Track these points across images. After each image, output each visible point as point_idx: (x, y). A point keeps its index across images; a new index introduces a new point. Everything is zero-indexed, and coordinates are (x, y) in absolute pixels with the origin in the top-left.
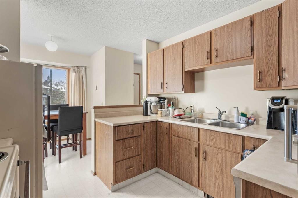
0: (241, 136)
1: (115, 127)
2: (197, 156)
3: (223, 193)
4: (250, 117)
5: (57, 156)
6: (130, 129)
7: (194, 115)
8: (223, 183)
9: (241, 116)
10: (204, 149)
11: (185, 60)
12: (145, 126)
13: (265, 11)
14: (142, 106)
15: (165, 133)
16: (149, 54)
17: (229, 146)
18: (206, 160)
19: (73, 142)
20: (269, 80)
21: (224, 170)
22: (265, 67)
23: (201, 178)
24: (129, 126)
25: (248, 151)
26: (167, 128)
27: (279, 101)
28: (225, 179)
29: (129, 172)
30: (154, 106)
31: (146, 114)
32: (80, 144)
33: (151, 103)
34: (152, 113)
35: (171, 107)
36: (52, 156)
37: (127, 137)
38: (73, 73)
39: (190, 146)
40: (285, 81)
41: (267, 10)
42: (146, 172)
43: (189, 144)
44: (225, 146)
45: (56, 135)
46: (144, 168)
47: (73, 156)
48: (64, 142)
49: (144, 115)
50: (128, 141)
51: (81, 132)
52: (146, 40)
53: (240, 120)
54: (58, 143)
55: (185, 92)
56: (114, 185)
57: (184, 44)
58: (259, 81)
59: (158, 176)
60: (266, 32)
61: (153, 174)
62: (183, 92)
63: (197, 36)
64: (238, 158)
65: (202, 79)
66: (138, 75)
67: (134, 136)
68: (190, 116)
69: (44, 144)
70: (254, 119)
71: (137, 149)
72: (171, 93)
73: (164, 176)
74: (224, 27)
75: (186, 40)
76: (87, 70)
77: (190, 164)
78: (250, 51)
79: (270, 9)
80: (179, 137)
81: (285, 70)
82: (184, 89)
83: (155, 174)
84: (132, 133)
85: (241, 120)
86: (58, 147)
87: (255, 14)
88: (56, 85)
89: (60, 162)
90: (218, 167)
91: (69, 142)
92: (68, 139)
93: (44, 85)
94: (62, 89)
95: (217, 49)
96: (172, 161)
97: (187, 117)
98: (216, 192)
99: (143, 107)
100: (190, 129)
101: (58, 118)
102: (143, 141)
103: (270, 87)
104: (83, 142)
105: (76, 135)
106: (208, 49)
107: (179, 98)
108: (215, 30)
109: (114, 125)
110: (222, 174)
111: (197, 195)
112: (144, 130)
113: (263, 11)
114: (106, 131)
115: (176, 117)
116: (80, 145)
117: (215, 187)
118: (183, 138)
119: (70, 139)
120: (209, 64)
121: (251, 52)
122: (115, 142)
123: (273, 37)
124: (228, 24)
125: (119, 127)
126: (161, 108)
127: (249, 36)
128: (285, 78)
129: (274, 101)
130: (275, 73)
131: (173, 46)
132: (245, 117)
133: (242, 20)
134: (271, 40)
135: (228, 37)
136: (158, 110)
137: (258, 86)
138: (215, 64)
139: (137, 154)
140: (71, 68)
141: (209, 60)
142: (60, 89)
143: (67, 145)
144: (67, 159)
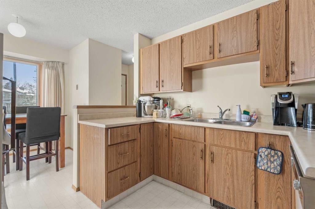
0: (254, 132)
1: (107, 129)
2: (202, 159)
3: (234, 197)
4: (252, 115)
5: (24, 172)
6: (125, 131)
7: (193, 115)
8: (234, 186)
9: (244, 114)
10: (211, 150)
11: (184, 56)
12: (141, 127)
13: (272, 4)
14: (135, 107)
15: (164, 135)
16: (141, 50)
17: (241, 145)
18: (213, 163)
19: (47, 153)
20: (277, 75)
21: (235, 171)
22: (272, 61)
23: (207, 182)
24: (124, 127)
25: (263, 149)
26: (166, 130)
27: (287, 96)
28: (235, 181)
29: (124, 183)
30: (148, 106)
31: (139, 115)
32: (57, 154)
33: (145, 104)
34: (146, 115)
35: (168, 107)
36: (16, 171)
37: (122, 141)
38: (46, 70)
39: (194, 147)
40: (294, 75)
41: (274, 3)
42: (142, 181)
43: (193, 146)
44: (236, 144)
45: (22, 145)
46: (140, 176)
47: (46, 170)
48: (33, 154)
49: (137, 117)
50: (122, 146)
51: (58, 139)
52: (138, 34)
53: (242, 118)
54: (25, 155)
55: (184, 91)
56: (106, 201)
57: (183, 39)
58: (266, 75)
59: (154, 185)
60: (273, 25)
61: (148, 183)
62: (182, 90)
63: (198, 30)
64: (251, 158)
65: (201, 77)
66: (125, 76)
67: (130, 139)
68: (189, 116)
69: (5, 153)
70: (256, 117)
71: (132, 155)
72: (167, 92)
73: (162, 184)
74: (228, 20)
75: (185, 34)
76: (65, 66)
77: (195, 168)
78: (256, 45)
79: (276, 2)
80: (181, 139)
81: (293, 64)
82: (183, 87)
83: (151, 183)
84: (128, 135)
85: (244, 118)
86: (25, 160)
87: (261, 7)
88: (22, 88)
89: (28, 179)
90: (228, 168)
91: (40, 153)
92: (39, 150)
93: (5, 88)
94: (29, 93)
95: (221, 43)
96: (172, 167)
97: (186, 118)
98: (225, 196)
99: (135, 109)
100: (194, 129)
101: (25, 122)
102: (139, 146)
103: (277, 82)
104: (61, 152)
105: (51, 143)
106: (210, 43)
107: (174, 98)
108: (218, 24)
109: (106, 126)
110: (232, 176)
111: (202, 202)
112: (140, 133)
113: (269, 4)
114: (94, 135)
115: (174, 117)
116: (56, 156)
117: (224, 191)
118: (186, 140)
119: (42, 149)
120: (211, 60)
121: (258, 46)
122: (108, 147)
123: (281, 30)
124: (233, 17)
125: (112, 129)
126: (156, 109)
127: (255, 30)
128: (294, 72)
129: (282, 96)
130: (282, 68)
131: (170, 40)
132: (247, 115)
133: (248, 13)
134: (278, 34)
135: (233, 31)
136: (153, 111)
137: (265, 81)
138: (218, 59)
139: (132, 161)
140: (44, 62)
141: (212, 55)
142: (27, 93)
143: (39, 157)
144: (38, 174)
